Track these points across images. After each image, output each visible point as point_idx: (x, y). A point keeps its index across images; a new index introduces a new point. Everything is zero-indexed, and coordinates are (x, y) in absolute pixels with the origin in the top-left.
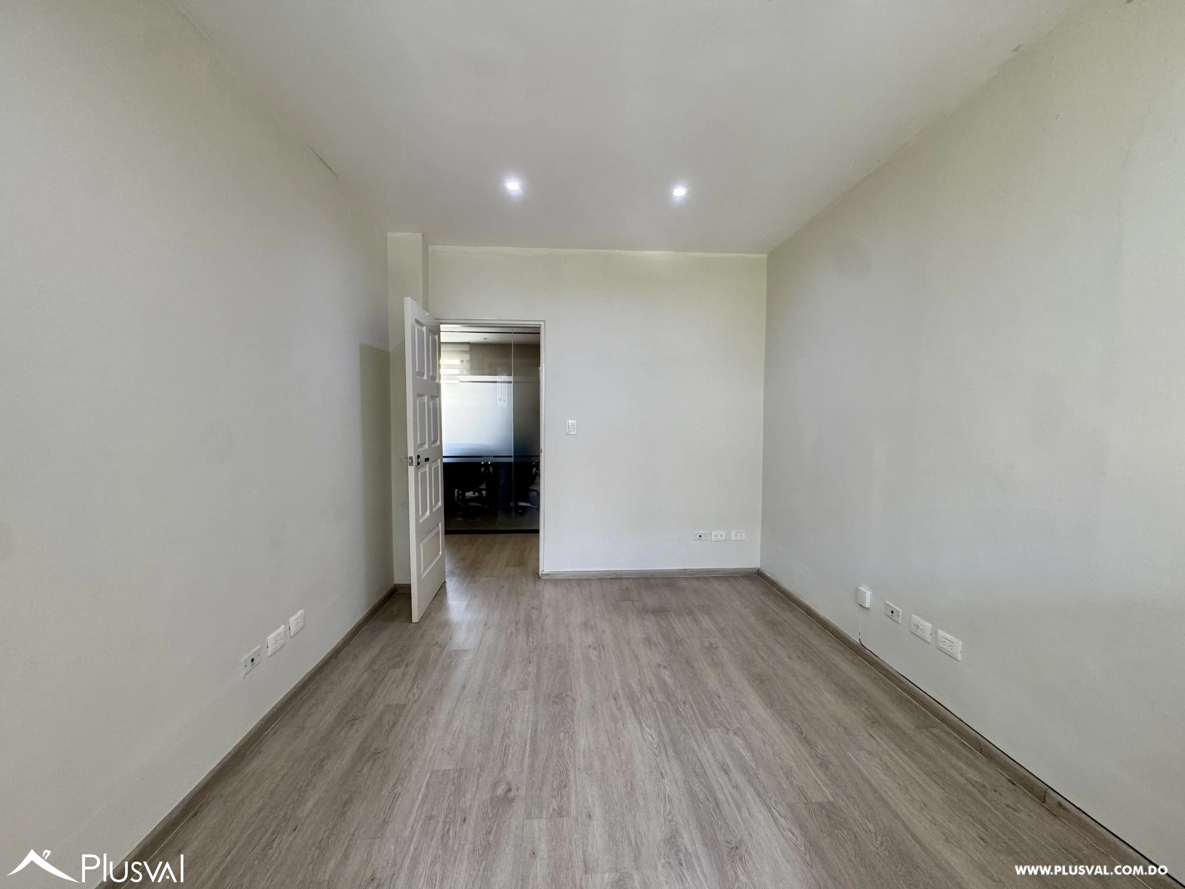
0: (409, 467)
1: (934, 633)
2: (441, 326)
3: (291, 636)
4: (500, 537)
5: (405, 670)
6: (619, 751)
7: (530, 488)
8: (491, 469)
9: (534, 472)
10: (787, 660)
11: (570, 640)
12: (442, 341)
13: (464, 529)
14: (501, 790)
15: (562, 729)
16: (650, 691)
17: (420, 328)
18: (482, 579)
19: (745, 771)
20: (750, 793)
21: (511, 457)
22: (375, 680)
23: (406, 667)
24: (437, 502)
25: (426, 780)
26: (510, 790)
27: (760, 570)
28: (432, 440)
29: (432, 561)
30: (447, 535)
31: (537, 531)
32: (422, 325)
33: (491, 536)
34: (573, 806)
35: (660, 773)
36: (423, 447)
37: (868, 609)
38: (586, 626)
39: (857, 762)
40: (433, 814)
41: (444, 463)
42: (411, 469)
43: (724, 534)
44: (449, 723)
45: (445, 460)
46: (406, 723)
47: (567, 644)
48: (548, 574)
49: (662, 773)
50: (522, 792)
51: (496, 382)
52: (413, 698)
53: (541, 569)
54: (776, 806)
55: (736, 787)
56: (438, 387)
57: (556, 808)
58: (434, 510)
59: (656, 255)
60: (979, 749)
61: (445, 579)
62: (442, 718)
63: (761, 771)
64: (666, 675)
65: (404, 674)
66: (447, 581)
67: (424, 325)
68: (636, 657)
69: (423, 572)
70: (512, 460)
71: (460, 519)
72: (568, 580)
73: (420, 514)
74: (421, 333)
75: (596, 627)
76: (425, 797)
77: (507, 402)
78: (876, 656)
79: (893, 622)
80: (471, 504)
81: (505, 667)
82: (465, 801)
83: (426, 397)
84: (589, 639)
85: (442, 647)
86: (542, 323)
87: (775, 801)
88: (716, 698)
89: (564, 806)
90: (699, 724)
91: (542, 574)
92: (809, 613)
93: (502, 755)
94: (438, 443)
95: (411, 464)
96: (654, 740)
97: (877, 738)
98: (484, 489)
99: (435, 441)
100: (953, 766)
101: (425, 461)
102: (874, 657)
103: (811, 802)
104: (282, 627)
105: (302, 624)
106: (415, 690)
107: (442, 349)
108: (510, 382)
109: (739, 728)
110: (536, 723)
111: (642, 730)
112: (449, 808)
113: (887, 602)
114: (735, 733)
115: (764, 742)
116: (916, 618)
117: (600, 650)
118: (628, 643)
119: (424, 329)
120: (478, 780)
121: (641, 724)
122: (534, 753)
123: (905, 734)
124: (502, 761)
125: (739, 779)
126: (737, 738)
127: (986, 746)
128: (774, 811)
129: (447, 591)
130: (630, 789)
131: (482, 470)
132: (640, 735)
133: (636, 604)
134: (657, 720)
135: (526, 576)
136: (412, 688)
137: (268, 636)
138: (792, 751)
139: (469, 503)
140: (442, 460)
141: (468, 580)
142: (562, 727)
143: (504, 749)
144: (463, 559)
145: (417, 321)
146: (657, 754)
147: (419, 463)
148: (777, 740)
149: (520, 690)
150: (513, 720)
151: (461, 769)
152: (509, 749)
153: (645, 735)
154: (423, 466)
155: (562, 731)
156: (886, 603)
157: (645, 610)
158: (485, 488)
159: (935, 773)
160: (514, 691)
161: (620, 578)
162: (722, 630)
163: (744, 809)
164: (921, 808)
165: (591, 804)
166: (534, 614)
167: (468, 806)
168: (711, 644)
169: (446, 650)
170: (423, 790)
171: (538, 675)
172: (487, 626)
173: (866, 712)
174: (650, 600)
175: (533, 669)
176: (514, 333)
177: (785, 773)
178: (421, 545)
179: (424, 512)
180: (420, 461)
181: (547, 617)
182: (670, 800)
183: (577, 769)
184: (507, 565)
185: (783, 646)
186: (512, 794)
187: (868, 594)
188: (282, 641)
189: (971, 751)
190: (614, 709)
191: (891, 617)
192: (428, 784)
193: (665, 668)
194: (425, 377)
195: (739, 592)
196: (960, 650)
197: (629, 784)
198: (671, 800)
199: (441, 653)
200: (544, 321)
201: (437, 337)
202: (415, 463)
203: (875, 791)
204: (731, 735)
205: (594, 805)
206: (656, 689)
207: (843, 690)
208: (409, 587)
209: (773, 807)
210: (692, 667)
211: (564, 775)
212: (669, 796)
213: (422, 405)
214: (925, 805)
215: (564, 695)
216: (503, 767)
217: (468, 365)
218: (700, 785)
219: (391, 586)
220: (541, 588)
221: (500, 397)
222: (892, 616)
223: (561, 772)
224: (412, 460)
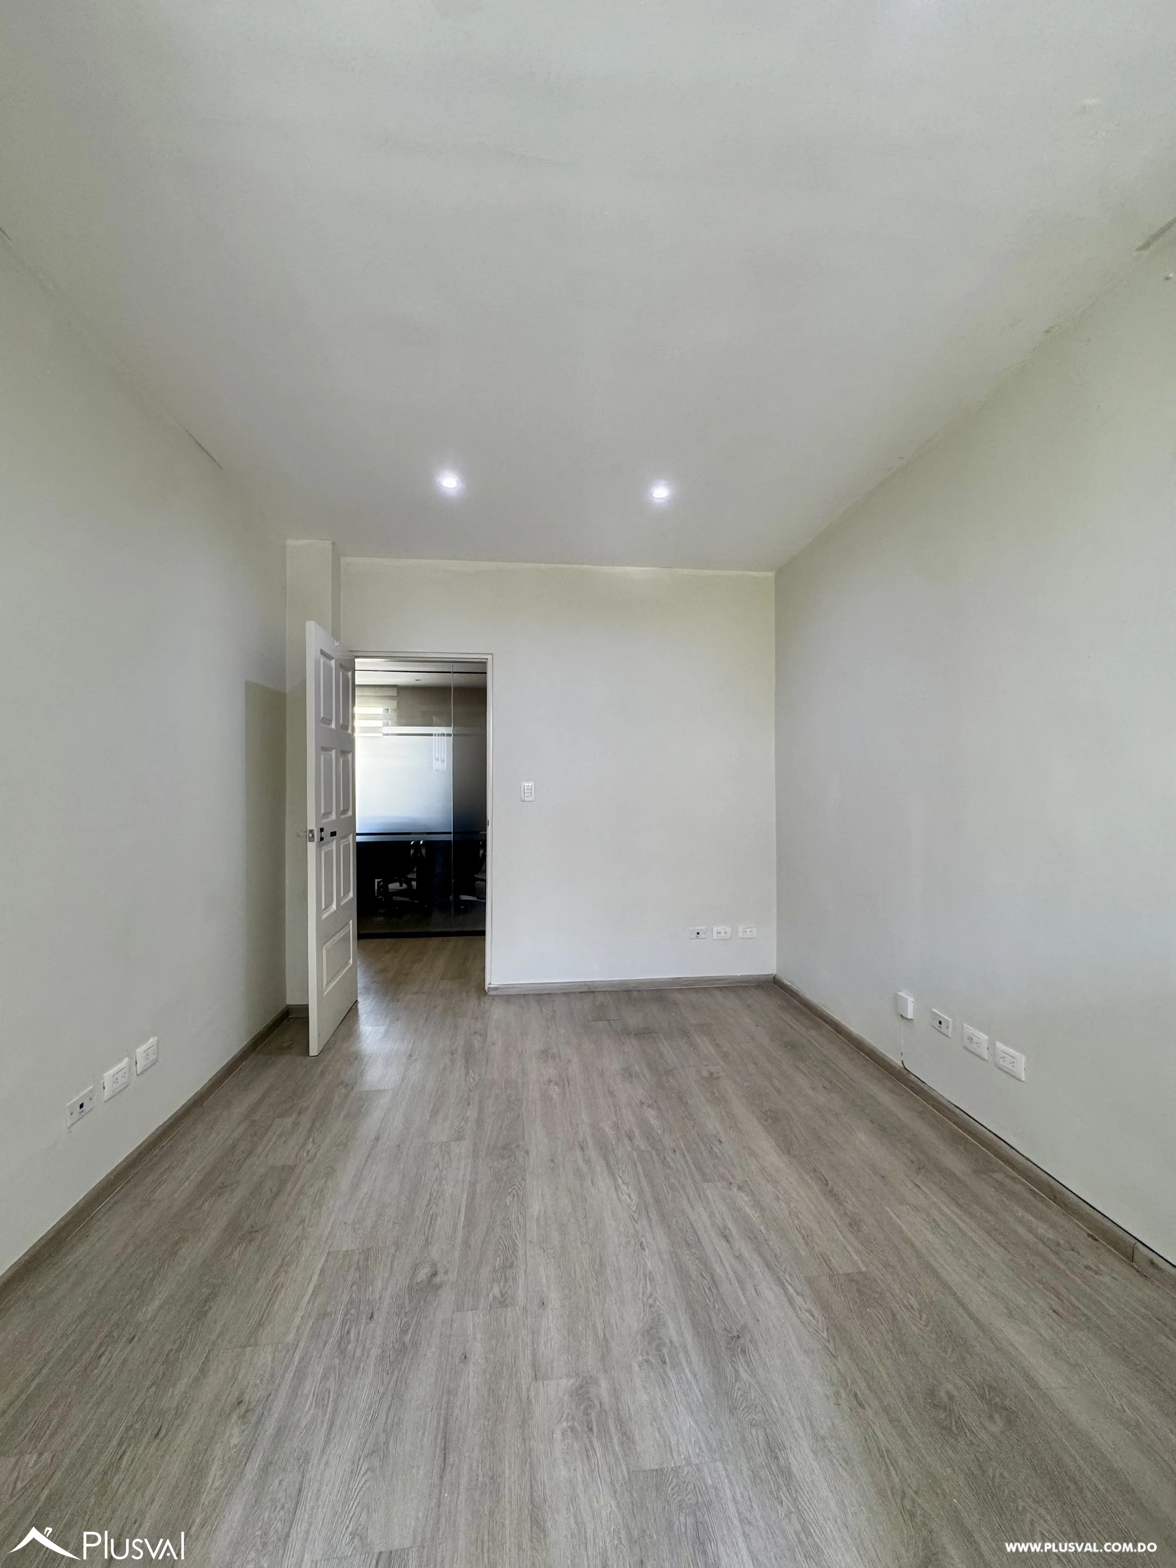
0: (308, 843)
1: (992, 1047)
2: (357, 660)
3: (138, 1073)
4: (435, 941)
5: (296, 1119)
6: (585, 1217)
7: (476, 876)
8: (423, 851)
9: (481, 855)
10: (811, 1093)
11: (524, 1072)
12: (357, 683)
13: (387, 931)
14: (423, 1274)
15: (510, 1190)
16: (629, 1137)
17: (328, 661)
18: (408, 997)
19: (751, 1235)
20: (757, 1268)
21: (450, 833)
22: (255, 1134)
23: (299, 1115)
24: (347, 892)
25: (320, 1266)
26: (435, 1274)
27: (776, 977)
28: (342, 809)
29: (338, 972)
30: (362, 941)
31: (483, 933)
32: (329, 657)
33: (422, 940)
34: (521, 1292)
35: (638, 1243)
36: (328, 817)
37: (911, 1020)
38: (546, 1054)
39: (898, 1220)
40: (329, 1309)
41: (358, 843)
42: (312, 847)
43: (729, 930)
44: (355, 1186)
45: (359, 839)
46: (296, 1190)
47: (519, 1080)
48: (496, 989)
49: (641, 1244)
50: (452, 1276)
51: (431, 735)
52: (307, 1156)
53: (487, 982)
54: (791, 1280)
55: (739, 1257)
56: (351, 741)
57: (498, 1295)
58: (342, 903)
59: (634, 571)
60: (1052, 1197)
61: (357, 997)
62: (345, 1182)
63: (773, 1236)
64: (650, 1114)
65: (296, 1124)
66: (359, 999)
67: (333, 659)
68: (611, 1093)
69: (326, 986)
70: (450, 837)
71: (381, 918)
72: (524, 995)
73: (324, 907)
74: (328, 669)
75: (560, 1056)
76: (318, 1287)
77: (445, 763)
78: (923, 1082)
79: (942, 1036)
80: (395, 898)
81: (435, 1112)
82: (373, 1292)
83: (334, 752)
84: (550, 1072)
85: (350, 1086)
86: (490, 657)
87: (790, 1275)
88: (717, 1143)
89: (509, 1292)
90: (693, 1178)
91: (488, 988)
92: (838, 1029)
93: (427, 1228)
94: (350, 813)
95: (312, 839)
96: (632, 1200)
97: (924, 1188)
98: (413, 880)
99: (345, 811)
100: (1021, 1221)
101: (331, 836)
102: (922, 1085)
103: (839, 1274)
104: (125, 1062)
105: (154, 1056)
106: (310, 1146)
107: (356, 694)
108: (449, 735)
109: (746, 1181)
110: (473, 1184)
111: (617, 1187)
112: (351, 1302)
113: (934, 1010)
114: (740, 1188)
115: (778, 1198)
116: (970, 1029)
117: (564, 1086)
118: (602, 1074)
119: (333, 662)
120: (392, 1262)
121: (615, 1180)
122: (470, 1223)
123: (959, 1180)
124: (426, 1236)
125: (743, 1246)
126: (743, 1195)
127: (1061, 1193)
128: (789, 1287)
129: (360, 1013)
130: (599, 1265)
131: (412, 852)
132: (614, 1197)
133: (613, 1024)
134: (637, 1173)
135: (467, 992)
136: (304, 1145)
137: (104, 1073)
138: (812, 1207)
139: (393, 897)
140: (354, 838)
141: (388, 998)
142: (510, 1188)
143: (429, 1219)
144: (383, 970)
145: (323, 653)
146: (636, 1218)
147: (322, 839)
148: (794, 1195)
149: (454, 1141)
150: (444, 1181)
151: (369, 1249)
152: (436, 1220)
153: (621, 1195)
154: (328, 843)
155: (510, 1194)
156: (932, 1012)
157: (626, 1032)
158: (415, 877)
159: (996, 1230)
160: (446, 1142)
161: (593, 992)
162: (725, 1056)
163: (749, 1287)
164: (979, 1276)
165: (545, 1289)
166: (477, 1042)
167: (377, 1297)
168: (712, 1074)
169: (355, 1090)
170: (315, 1278)
171: (479, 1122)
172: (413, 1058)
173: (909, 1154)
174: (633, 1019)
175: (472, 1113)
176: (454, 672)
177: (803, 1238)
178: (324, 949)
179: (328, 905)
180: (324, 836)
181: (493, 1044)
182: (652, 1280)
183: (528, 1242)
184: (442, 978)
185: (804, 1074)
186: (438, 1280)
187: (910, 1000)
188: (124, 1080)
189: (1042, 1200)
190: (580, 1162)
191: (939, 1029)
192: (322, 1271)
193: (649, 1106)
194: (333, 726)
195: (749, 1007)
196: (1024, 1067)
197: (598, 1259)
198: (654, 1279)
199: (346, 1096)
200: (492, 654)
201: (350, 674)
202: (317, 838)
203: (919, 1255)
204: (735, 1190)
205: (549, 1288)
206: (637, 1132)
207: (882, 1129)
208: (306, 1008)
209: (787, 1281)
210: (686, 1104)
211: (510, 1251)
212: (650, 1272)
213: (328, 762)
214: (983, 1271)
215: (514, 1146)
216: (427, 1243)
217: (395, 715)
218: (692, 1258)
219: (281, 1008)
220: (487, 1007)
221: (437, 756)
222: (940, 1027)
223: (506, 1247)
224: (313, 835)
